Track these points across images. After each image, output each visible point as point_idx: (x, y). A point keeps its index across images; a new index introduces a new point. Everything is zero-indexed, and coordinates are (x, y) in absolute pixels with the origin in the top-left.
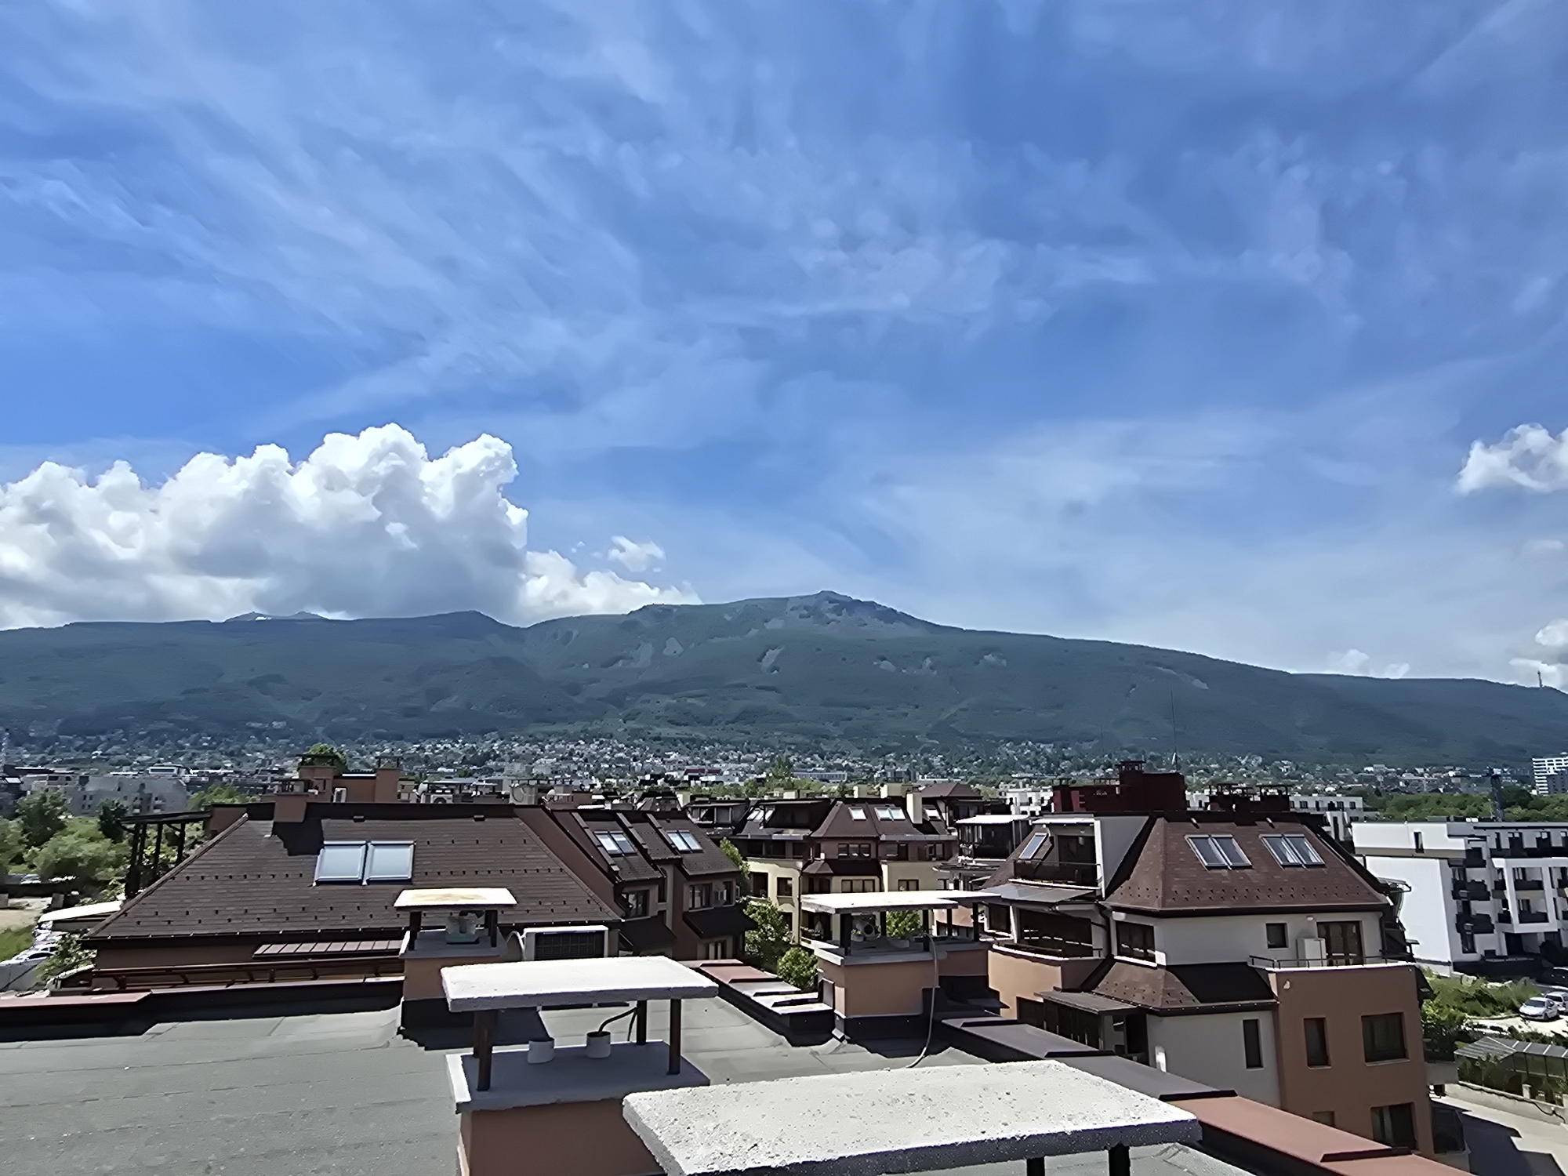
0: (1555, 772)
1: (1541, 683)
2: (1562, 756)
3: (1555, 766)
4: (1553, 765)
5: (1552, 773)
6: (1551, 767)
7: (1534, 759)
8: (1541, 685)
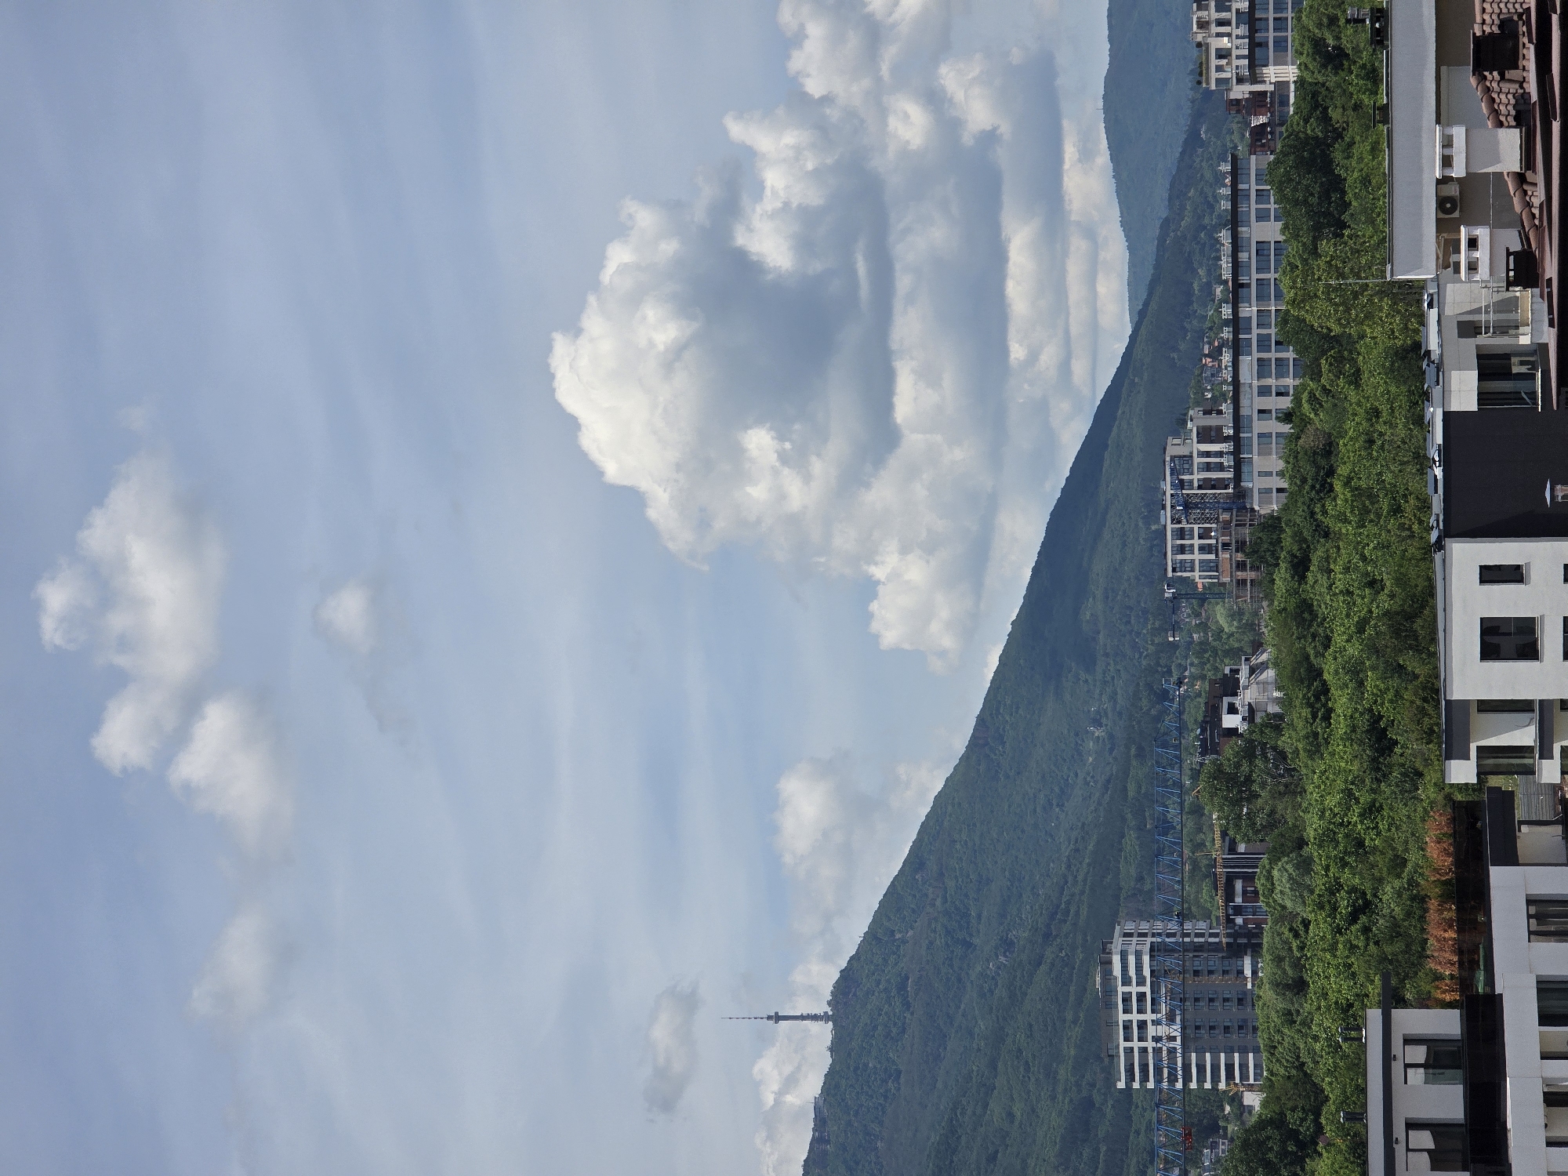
0: (1171, 1019)
1: (815, 1018)
2: (1109, 990)
3: (1149, 1017)
4: (1142, 1025)
5: (1175, 1030)
6: (1152, 1030)
7: (1121, 1085)
8: (825, 1018)
